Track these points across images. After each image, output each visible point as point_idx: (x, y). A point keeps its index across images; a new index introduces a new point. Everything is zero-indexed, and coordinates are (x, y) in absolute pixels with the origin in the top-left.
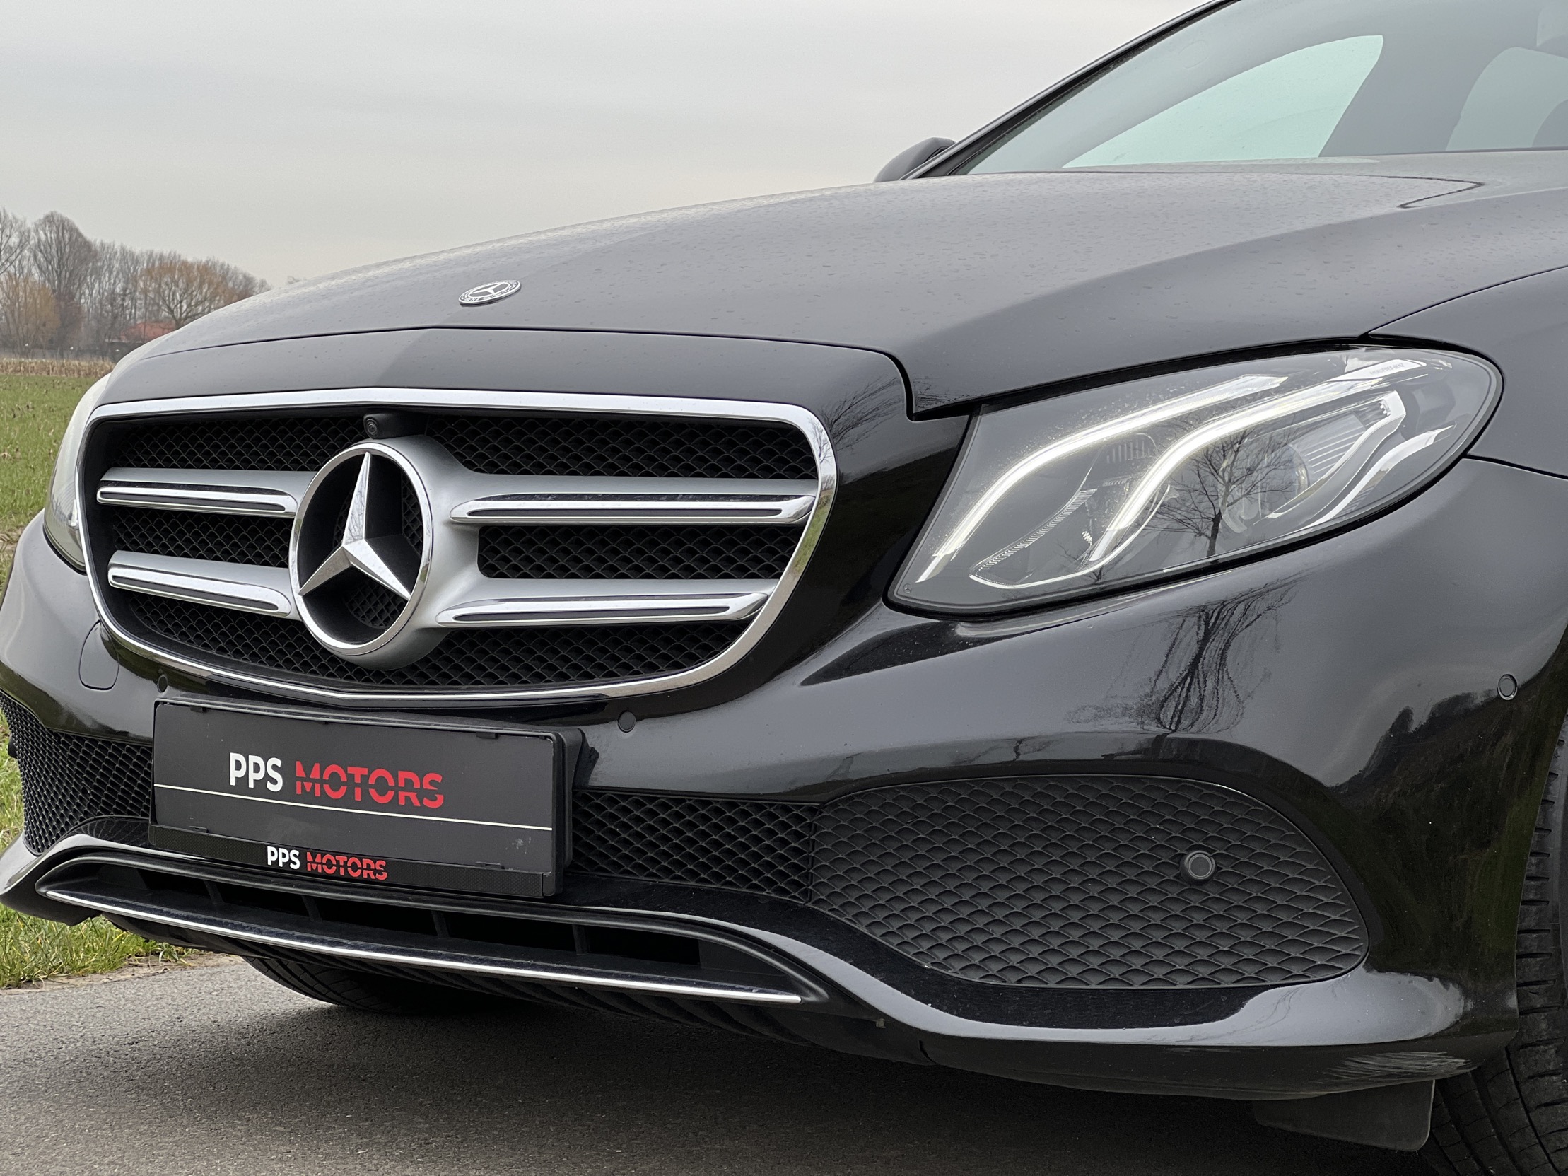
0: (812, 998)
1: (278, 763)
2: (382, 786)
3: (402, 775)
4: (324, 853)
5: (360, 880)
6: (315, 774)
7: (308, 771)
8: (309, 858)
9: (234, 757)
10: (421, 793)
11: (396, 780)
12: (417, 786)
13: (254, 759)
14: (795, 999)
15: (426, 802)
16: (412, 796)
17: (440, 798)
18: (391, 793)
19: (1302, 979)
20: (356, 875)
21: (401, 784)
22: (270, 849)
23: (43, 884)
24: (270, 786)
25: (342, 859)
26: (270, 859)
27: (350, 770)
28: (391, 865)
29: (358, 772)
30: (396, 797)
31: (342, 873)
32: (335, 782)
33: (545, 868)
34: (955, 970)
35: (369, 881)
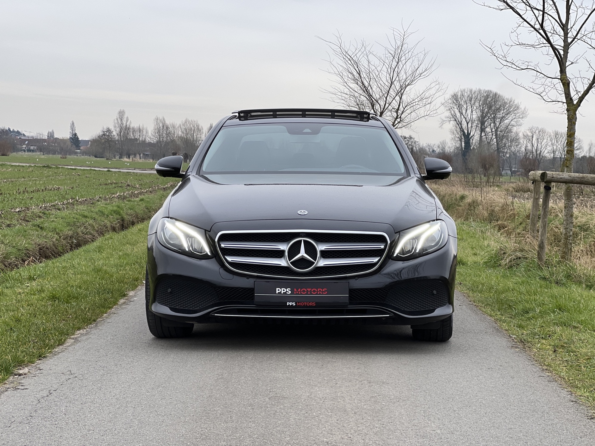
0: (391, 315)
1: (290, 289)
2: (314, 291)
3: (319, 290)
4: (301, 302)
5: (310, 306)
6: (299, 290)
7: (297, 290)
8: (298, 303)
9: (277, 289)
10: (323, 292)
11: (317, 290)
12: (322, 290)
13: (282, 289)
14: (389, 315)
15: (323, 293)
16: (321, 292)
17: (326, 292)
18: (316, 292)
19: (443, 306)
20: (309, 305)
21: (318, 291)
22: (288, 303)
23: (213, 313)
24: (287, 293)
25: (305, 303)
26: (288, 304)
27: (307, 289)
28: (316, 303)
29: (309, 290)
30: (317, 293)
31: (305, 305)
32: (304, 291)
33: (347, 301)
34: (406, 310)
35: (311, 306)
